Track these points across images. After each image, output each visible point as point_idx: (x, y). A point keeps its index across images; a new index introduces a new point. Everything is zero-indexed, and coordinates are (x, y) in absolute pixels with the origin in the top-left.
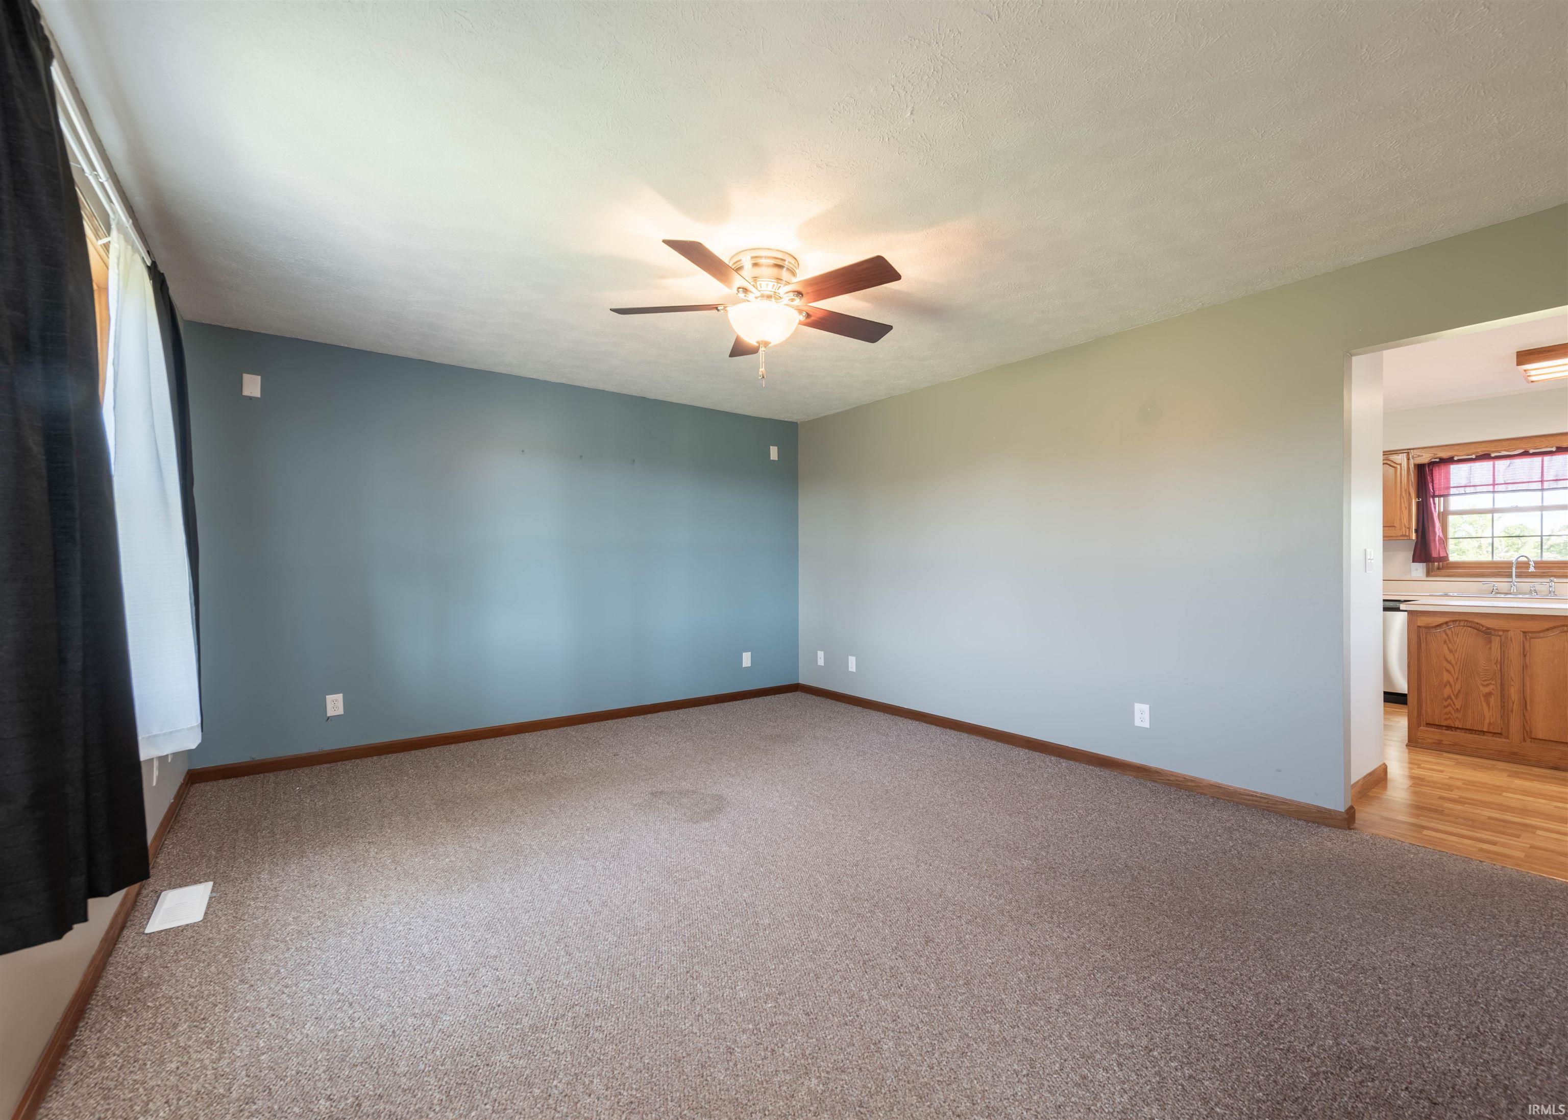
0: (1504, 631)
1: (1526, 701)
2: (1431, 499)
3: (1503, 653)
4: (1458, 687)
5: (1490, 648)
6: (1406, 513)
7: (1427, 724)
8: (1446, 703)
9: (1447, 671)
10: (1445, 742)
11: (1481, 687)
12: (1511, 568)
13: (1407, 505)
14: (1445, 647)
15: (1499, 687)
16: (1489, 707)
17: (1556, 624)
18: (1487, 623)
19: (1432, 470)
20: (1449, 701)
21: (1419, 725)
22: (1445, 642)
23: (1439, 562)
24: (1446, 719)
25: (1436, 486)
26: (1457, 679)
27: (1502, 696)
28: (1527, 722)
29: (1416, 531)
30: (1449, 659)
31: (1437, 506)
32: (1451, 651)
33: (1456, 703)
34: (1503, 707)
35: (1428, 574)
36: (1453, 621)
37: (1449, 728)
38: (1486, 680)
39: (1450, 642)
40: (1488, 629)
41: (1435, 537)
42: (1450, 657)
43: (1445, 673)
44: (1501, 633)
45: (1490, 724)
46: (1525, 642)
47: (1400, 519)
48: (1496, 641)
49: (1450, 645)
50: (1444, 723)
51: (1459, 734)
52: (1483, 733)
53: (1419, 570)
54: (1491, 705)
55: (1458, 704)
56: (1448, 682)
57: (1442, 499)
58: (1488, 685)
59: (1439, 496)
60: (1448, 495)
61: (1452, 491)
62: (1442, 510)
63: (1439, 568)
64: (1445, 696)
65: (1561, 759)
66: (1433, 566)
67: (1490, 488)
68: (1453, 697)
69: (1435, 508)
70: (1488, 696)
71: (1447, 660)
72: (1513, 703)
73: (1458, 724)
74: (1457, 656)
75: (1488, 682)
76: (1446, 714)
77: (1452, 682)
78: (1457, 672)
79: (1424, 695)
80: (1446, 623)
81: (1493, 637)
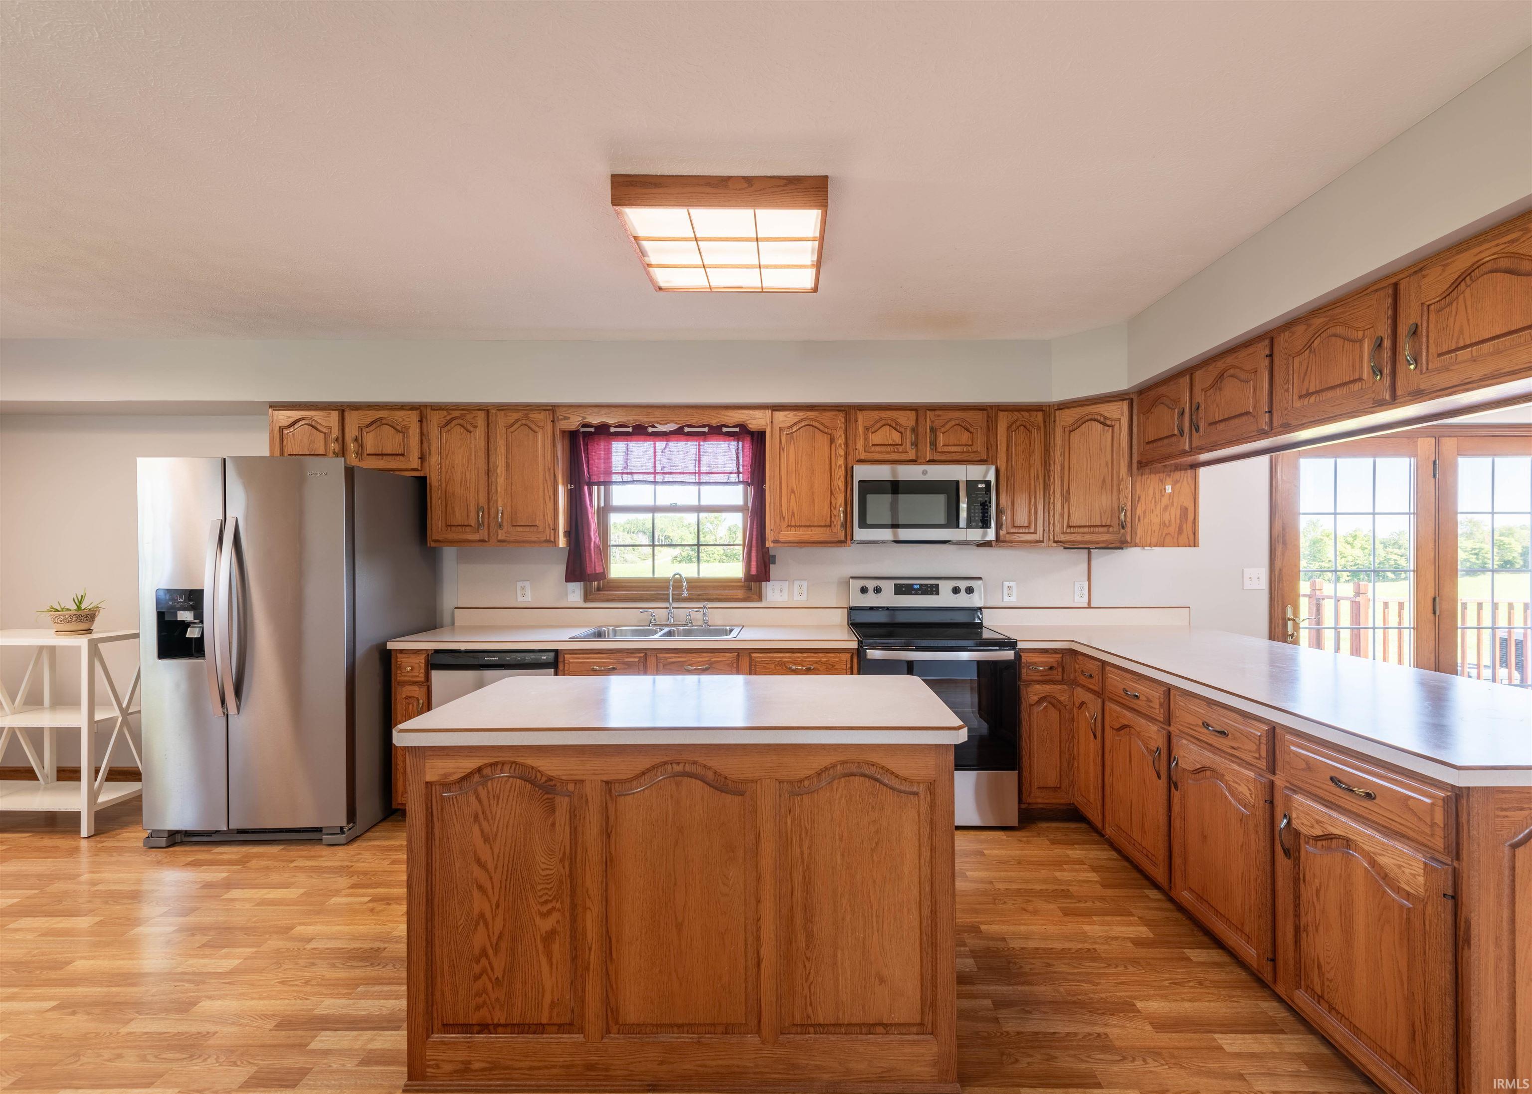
0: (576, 782)
1: (610, 938)
2: (586, 488)
3: (574, 831)
4: (498, 926)
5: (553, 824)
6: (550, 505)
7: (444, 1025)
8: (477, 969)
9: (480, 887)
10: (476, 1066)
11: (538, 920)
12: (668, 588)
13: (551, 493)
14: (476, 829)
15: (567, 914)
16: (551, 965)
17: (657, 760)
18: (548, 766)
19: (587, 445)
20: (484, 961)
21: (429, 1031)
22: (476, 817)
23: (598, 581)
24: (478, 1008)
25: (595, 470)
26: (497, 906)
27: (573, 937)
28: (611, 986)
29: (568, 534)
30: (483, 860)
31: (595, 498)
32: (486, 839)
33: (495, 965)
34: (574, 959)
35: (587, 598)
36: (491, 765)
37: (484, 1027)
38: (546, 902)
39: (486, 818)
40: (550, 779)
41: (590, 544)
42: (485, 854)
43: (476, 894)
44: (571, 787)
45: (553, 1005)
46: (610, 805)
47: (544, 516)
48: (563, 804)
49: (485, 824)
50: (474, 1019)
51: (501, 1038)
52: (539, 1028)
53: (575, 592)
54: (554, 961)
55: (499, 965)
56: (482, 915)
57: (602, 487)
58: (550, 912)
59: (599, 484)
60: (611, 483)
61: (615, 478)
62: (602, 505)
63: (599, 589)
64: (477, 951)
65: (661, 1063)
66: (591, 586)
67: (651, 478)
68: (490, 952)
69: (591, 500)
70: (549, 937)
71: (478, 861)
72: (590, 949)
73: (500, 1017)
74: (496, 851)
75: (550, 906)
76: (479, 995)
77: (488, 915)
78: (497, 890)
79: (438, 951)
80: (479, 770)
81: (558, 799)
